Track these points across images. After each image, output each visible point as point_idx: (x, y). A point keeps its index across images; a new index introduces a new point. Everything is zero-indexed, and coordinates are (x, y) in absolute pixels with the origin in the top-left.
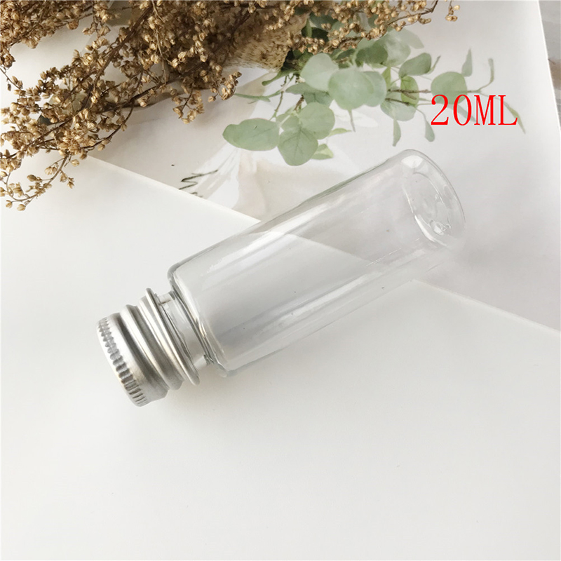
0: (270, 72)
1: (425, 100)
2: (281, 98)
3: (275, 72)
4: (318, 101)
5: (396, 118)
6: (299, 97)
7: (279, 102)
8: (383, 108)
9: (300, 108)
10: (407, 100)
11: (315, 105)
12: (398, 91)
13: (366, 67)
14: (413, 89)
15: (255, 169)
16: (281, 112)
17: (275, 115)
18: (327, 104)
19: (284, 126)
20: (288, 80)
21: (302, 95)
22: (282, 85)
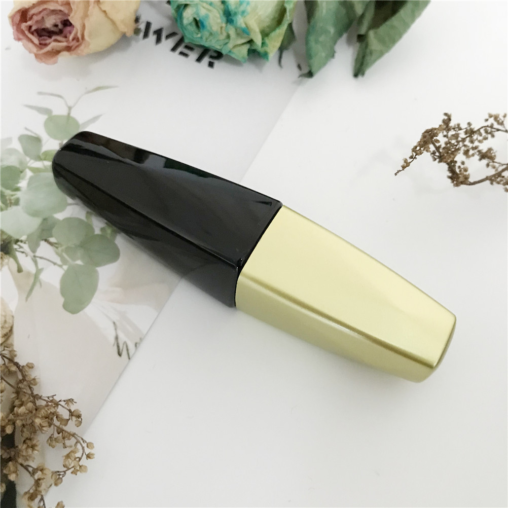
0: (8, 264)
2: (41, 258)
3: (9, 260)
6: (43, 243)
7: (45, 261)
9: (56, 243)
11: (55, 230)
13: (23, 184)
17: (60, 266)
18: (56, 221)
19: (74, 260)
20: (21, 250)
21: (42, 240)
22: (27, 256)
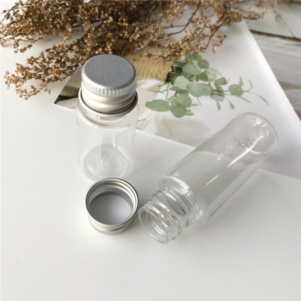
0: (161, 82)
1: (227, 94)
2: (168, 92)
4: (183, 94)
5: (217, 101)
8: (211, 97)
9: (176, 96)
10: (220, 94)
12: (215, 91)
13: (200, 82)
14: (221, 90)
15: (162, 119)
16: (169, 97)
17: (166, 99)
18: (187, 95)
19: (171, 102)
22: (167, 87)
